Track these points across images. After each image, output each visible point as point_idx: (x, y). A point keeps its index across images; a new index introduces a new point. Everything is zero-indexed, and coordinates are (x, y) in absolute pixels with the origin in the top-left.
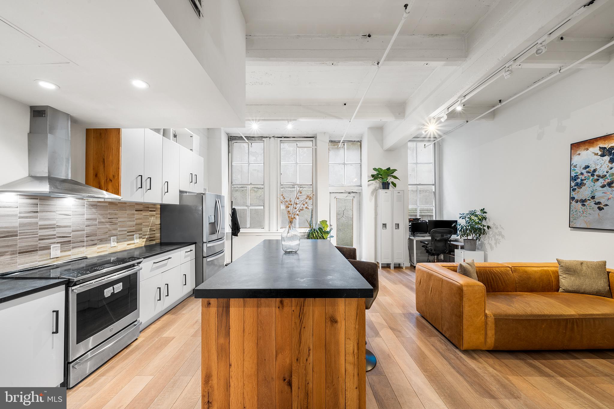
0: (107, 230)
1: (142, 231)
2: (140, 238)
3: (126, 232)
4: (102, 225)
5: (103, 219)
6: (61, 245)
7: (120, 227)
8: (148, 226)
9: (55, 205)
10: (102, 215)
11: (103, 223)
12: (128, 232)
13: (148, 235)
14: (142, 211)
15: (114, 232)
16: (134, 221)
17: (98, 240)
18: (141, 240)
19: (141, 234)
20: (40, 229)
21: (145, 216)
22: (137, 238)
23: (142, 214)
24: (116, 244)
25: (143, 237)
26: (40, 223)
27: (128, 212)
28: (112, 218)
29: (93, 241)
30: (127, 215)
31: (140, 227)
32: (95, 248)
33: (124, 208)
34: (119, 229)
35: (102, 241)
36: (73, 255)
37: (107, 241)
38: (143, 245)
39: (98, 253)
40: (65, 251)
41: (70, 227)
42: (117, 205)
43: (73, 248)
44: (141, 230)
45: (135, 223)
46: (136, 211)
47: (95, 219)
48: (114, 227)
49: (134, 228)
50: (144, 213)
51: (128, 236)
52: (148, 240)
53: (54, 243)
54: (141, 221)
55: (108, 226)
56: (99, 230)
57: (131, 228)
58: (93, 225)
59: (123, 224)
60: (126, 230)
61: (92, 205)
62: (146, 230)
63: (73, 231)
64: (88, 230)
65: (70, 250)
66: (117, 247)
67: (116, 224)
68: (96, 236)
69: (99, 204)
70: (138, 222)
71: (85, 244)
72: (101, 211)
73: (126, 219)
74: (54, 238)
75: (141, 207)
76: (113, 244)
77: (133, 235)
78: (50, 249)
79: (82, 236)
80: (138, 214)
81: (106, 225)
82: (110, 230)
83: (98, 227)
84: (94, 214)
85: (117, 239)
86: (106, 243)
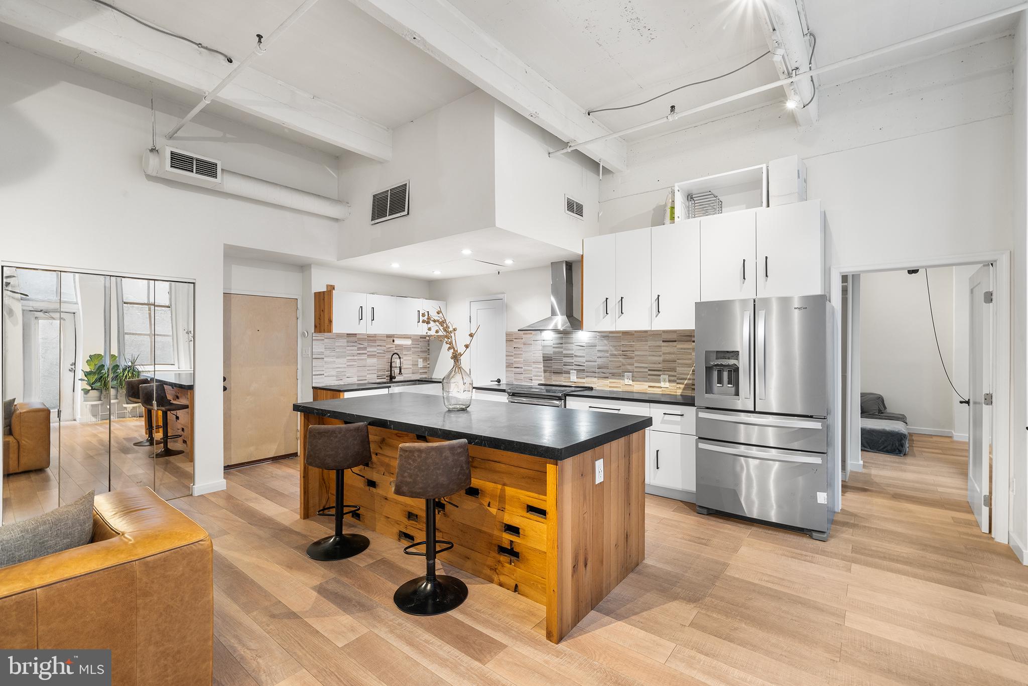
0: (621, 364)
1: (676, 371)
2: (670, 381)
3: (647, 370)
4: (615, 358)
5: (616, 351)
6: (577, 372)
7: (637, 362)
8: (690, 366)
9: (573, 338)
10: (614, 346)
11: (616, 355)
12: (649, 370)
13: (689, 379)
14: (675, 341)
15: (629, 367)
16: (660, 356)
17: (610, 373)
18: (674, 384)
19: (675, 376)
20: (564, 357)
21: (682, 349)
22: (664, 381)
23: (676, 346)
24: (631, 382)
25: (678, 381)
26: (564, 352)
27: (650, 343)
28: (627, 351)
29: (604, 373)
30: (648, 348)
31: (672, 365)
32: (607, 382)
33: (643, 338)
34: (636, 365)
35: (614, 375)
36: (587, 383)
37: (620, 376)
38: (680, 394)
39: (610, 387)
40: (581, 378)
41: (584, 357)
42: (634, 335)
43: (587, 377)
44: (674, 370)
45: (661, 359)
46: (663, 341)
47: (607, 351)
48: (629, 361)
49: (660, 366)
50: (680, 346)
51: (649, 375)
52: (688, 387)
53: (572, 369)
54: (673, 356)
55: (621, 359)
56: (611, 363)
57: (655, 365)
58: (604, 357)
59: (641, 359)
60: (647, 368)
61: (604, 337)
62: (684, 371)
63: (586, 361)
64: (600, 361)
65: (584, 378)
66: (633, 386)
67: (631, 358)
68: (608, 369)
69: (611, 335)
70: (667, 358)
71: (597, 375)
72: (614, 343)
73: (647, 353)
74: (573, 365)
75: (674, 337)
76: (627, 382)
77: (660, 375)
78: (570, 374)
79: (593, 367)
80: (667, 346)
81: (619, 358)
82: (624, 365)
83: (610, 359)
84: (606, 345)
85: (632, 377)
86: (618, 379)
